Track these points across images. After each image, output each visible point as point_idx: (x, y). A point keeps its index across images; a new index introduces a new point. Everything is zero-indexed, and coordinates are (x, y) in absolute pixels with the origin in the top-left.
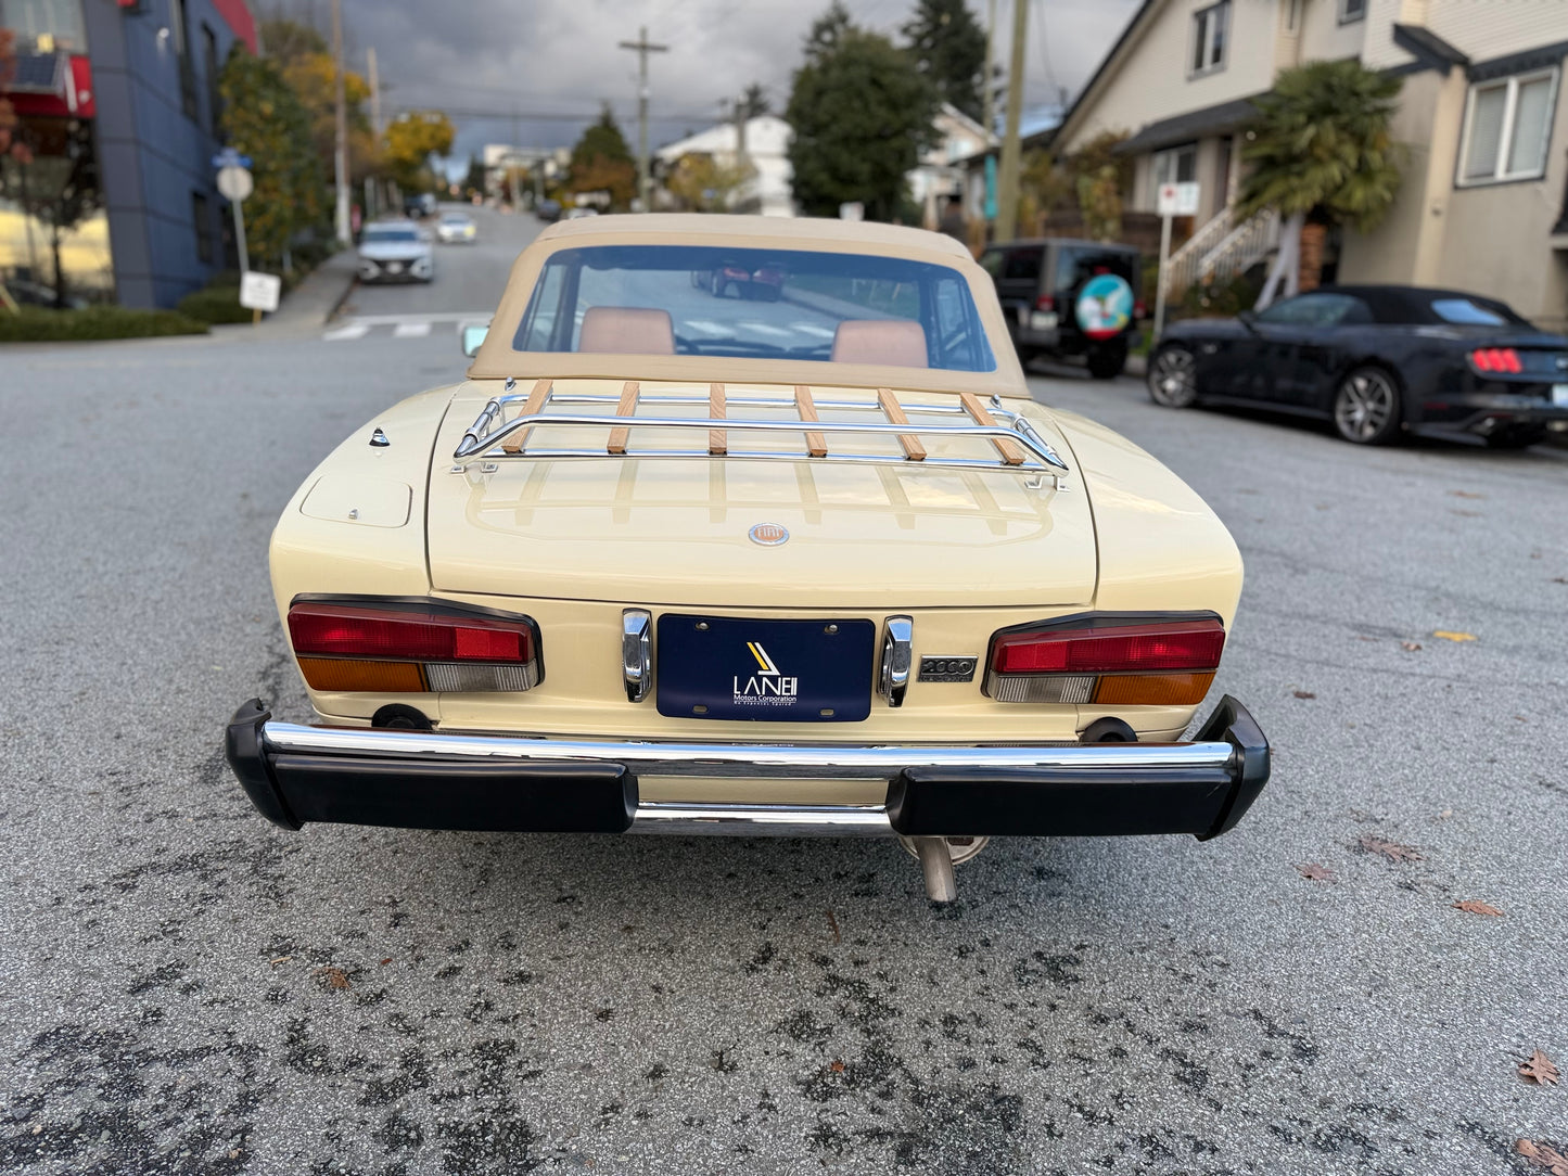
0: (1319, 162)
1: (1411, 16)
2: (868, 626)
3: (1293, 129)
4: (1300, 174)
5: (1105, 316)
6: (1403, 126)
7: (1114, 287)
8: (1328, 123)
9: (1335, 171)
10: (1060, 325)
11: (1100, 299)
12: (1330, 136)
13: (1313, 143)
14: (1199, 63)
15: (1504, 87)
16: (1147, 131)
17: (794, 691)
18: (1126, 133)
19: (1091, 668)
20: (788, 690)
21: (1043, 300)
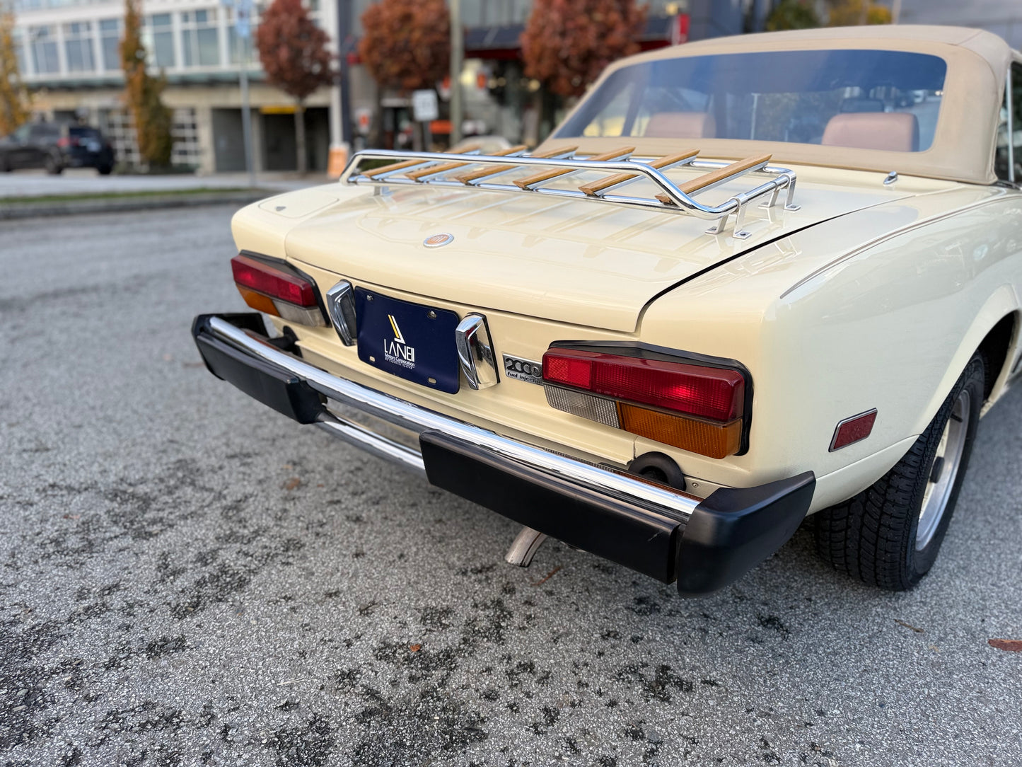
2: (454, 318)
17: (413, 359)
19: (608, 393)
20: (409, 357)
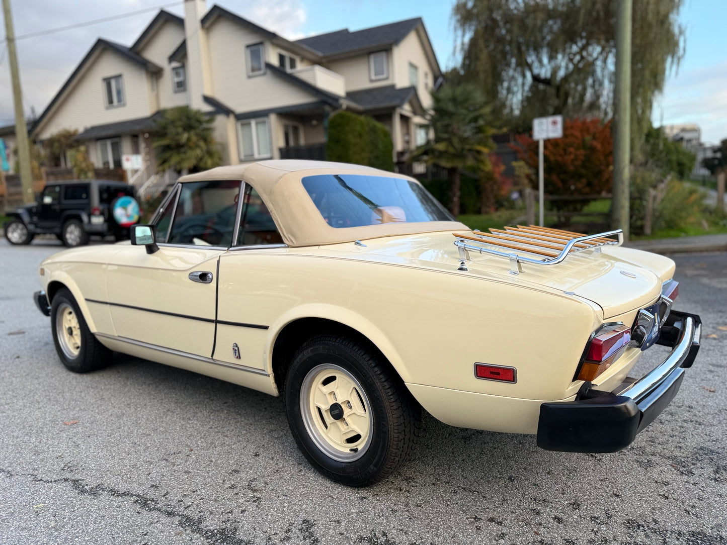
0: (191, 148)
1: (209, 93)
3: (178, 134)
4: (185, 153)
5: (128, 216)
6: (217, 136)
7: (130, 202)
8: (192, 133)
9: (198, 152)
10: (105, 221)
11: (124, 207)
12: (194, 138)
13: (189, 139)
14: (111, 102)
15: (249, 124)
16: (87, 131)
18: (76, 131)
21: (95, 210)
